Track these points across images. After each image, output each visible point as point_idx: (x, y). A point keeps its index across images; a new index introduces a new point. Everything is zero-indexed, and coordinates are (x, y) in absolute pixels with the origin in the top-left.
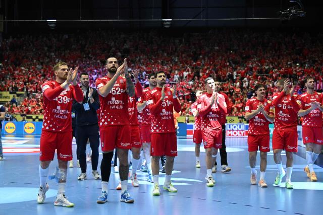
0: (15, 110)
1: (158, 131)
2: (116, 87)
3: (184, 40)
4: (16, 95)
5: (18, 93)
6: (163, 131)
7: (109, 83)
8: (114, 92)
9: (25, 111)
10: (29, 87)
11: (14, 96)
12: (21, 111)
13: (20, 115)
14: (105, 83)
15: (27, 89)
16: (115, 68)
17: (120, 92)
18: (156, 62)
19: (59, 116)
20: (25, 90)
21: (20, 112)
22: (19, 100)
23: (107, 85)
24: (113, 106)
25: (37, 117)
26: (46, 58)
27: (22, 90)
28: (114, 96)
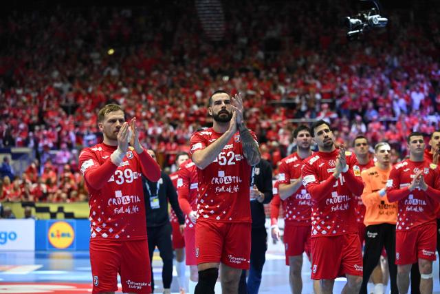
0: (8, 192)
1: (324, 232)
2: (227, 151)
3: (412, 15)
4: (9, 156)
5: (15, 150)
6: (334, 232)
7: (215, 142)
8: (222, 160)
9: (31, 193)
10: (41, 137)
11: (5, 160)
12: (24, 193)
13: (20, 205)
14: (206, 143)
15: (37, 142)
16: (227, 113)
17: (234, 160)
18: (345, 69)
19: (122, 209)
20: (32, 143)
21: (20, 197)
22: (18, 168)
23: (210, 147)
24: (221, 187)
25: (61, 210)
26: (80, 65)
27: (25, 143)
28: (223, 168)
